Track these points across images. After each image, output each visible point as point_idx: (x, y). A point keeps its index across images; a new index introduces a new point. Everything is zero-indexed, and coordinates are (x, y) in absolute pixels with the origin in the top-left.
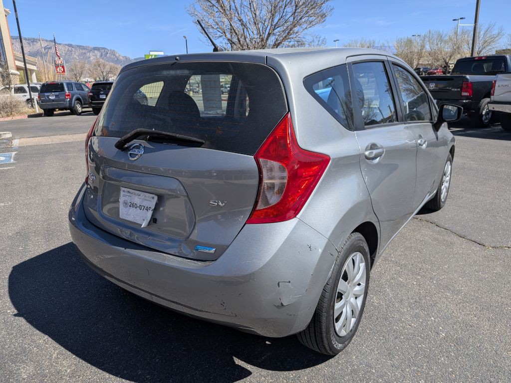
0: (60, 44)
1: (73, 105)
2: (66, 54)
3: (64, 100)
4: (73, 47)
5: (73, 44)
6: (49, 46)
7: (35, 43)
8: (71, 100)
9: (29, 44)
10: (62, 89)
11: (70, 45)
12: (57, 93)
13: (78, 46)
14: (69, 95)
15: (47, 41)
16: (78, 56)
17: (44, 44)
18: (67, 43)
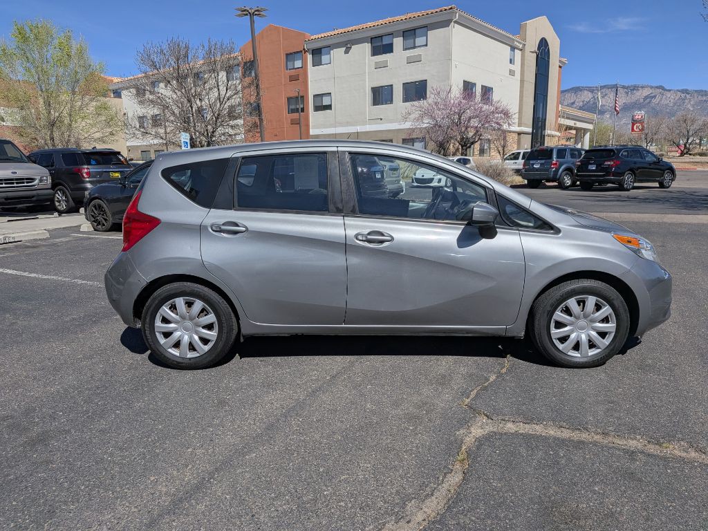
0: (670, 91)
1: (558, 177)
2: (675, 104)
3: (547, 170)
4: (688, 94)
5: (690, 88)
6: (653, 95)
7: (635, 91)
8: (557, 170)
9: (627, 93)
10: (550, 157)
11: (685, 91)
12: (543, 161)
13: (696, 91)
14: (556, 164)
15: (652, 87)
16: (693, 106)
17: (646, 92)
18: (680, 88)
